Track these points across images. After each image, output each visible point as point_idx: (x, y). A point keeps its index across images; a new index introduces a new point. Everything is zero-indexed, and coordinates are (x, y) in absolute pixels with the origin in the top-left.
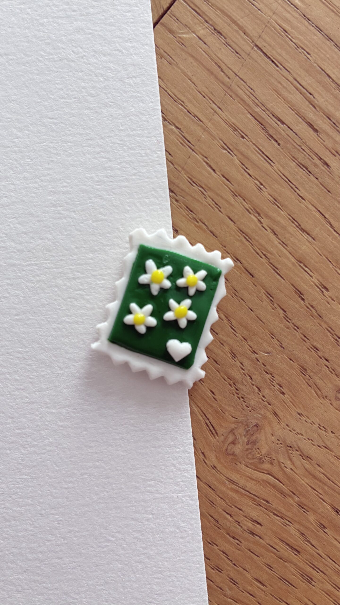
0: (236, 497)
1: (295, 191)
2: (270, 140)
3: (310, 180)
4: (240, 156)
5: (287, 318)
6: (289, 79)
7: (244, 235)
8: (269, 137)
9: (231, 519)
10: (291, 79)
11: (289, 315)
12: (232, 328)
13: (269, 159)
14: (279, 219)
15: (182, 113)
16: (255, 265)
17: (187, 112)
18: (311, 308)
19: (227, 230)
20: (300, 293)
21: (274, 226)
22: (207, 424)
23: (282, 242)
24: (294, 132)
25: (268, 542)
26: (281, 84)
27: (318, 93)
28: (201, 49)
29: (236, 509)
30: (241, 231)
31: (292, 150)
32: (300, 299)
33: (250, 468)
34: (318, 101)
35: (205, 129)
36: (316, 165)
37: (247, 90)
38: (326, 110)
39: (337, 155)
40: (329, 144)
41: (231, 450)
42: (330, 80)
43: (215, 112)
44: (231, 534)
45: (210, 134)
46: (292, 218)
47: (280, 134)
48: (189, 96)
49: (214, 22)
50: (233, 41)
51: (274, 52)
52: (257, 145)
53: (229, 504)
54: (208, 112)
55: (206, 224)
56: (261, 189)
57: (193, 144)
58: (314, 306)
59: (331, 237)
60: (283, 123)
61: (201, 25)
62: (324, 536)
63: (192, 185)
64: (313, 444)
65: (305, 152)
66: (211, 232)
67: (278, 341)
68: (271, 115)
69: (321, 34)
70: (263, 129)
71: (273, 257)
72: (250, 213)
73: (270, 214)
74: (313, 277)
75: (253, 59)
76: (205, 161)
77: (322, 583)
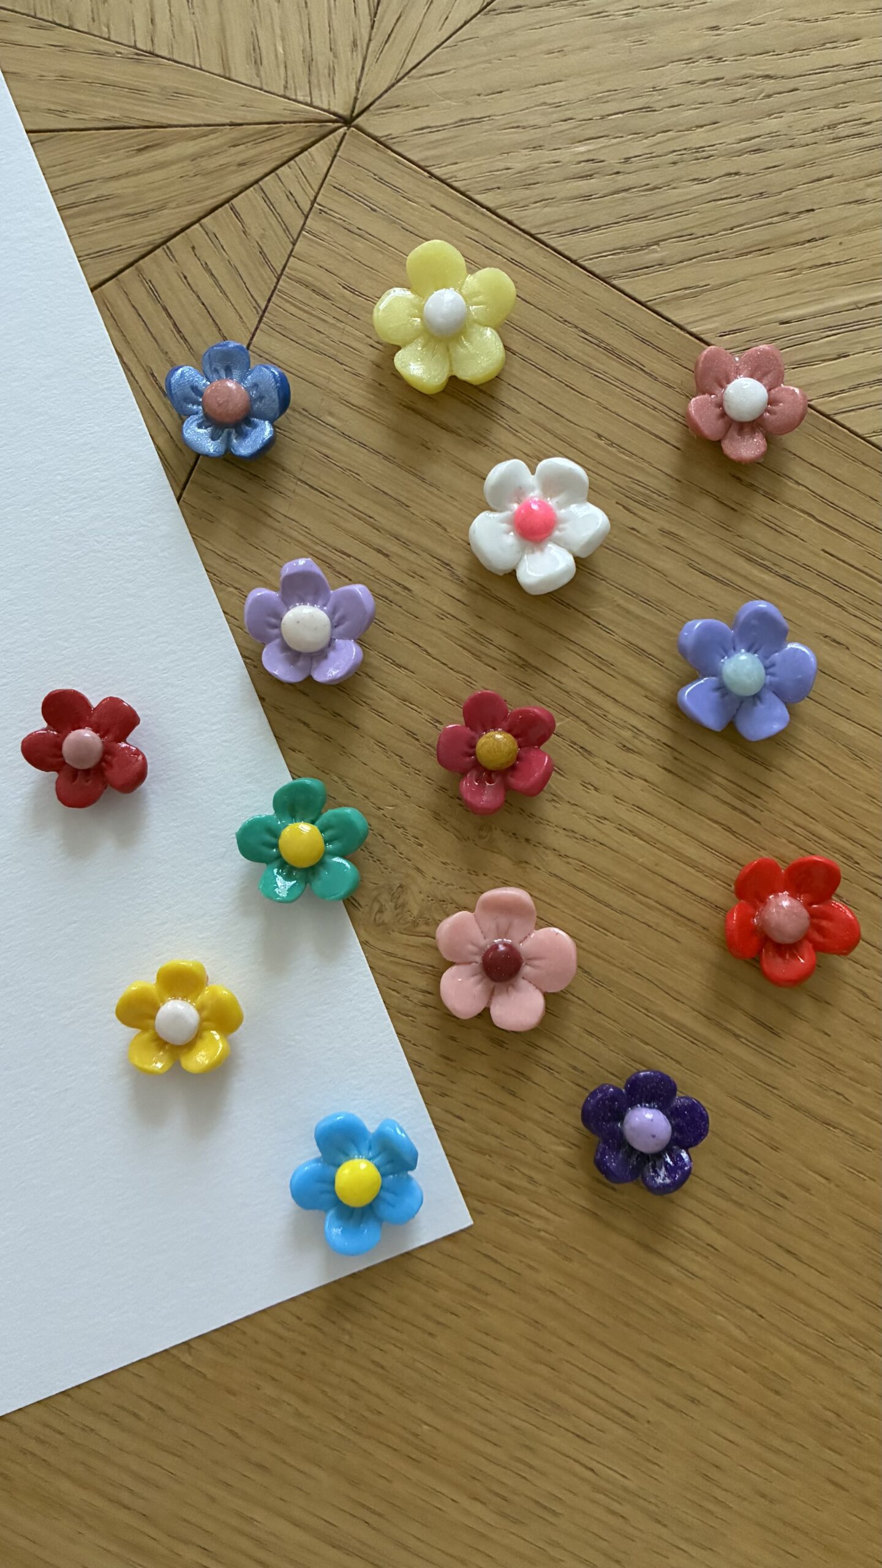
3: (393, 610)
5: (406, 764)
6: (342, 506)
9: (398, 995)
10: (345, 505)
11: (406, 759)
15: (238, 571)
17: (243, 569)
18: (428, 747)
20: (412, 733)
23: (379, 683)
24: (363, 562)
26: (338, 515)
27: (380, 515)
29: (401, 983)
32: (413, 740)
33: (405, 934)
34: (380, 524)
36: (396, 593)
37: (302, 530)
38: (392, 531)
39: (415, 575)
40: (404, 566)
41: (379, 920)
42: (387, 498)
43: (273, 562)
46: (384, 655)
47: (350, 569)
48: (241, 552)
50: (274, 481)
51: (321, 482)
53: (393, 979)
58: (431, 743)
59: (430, 665)
60: (349, 556)
64: (467, 893)
65: (380, 580)
67: (401, 790)
68: (334, 551)
69: (367, 450)
74: (422, 712)
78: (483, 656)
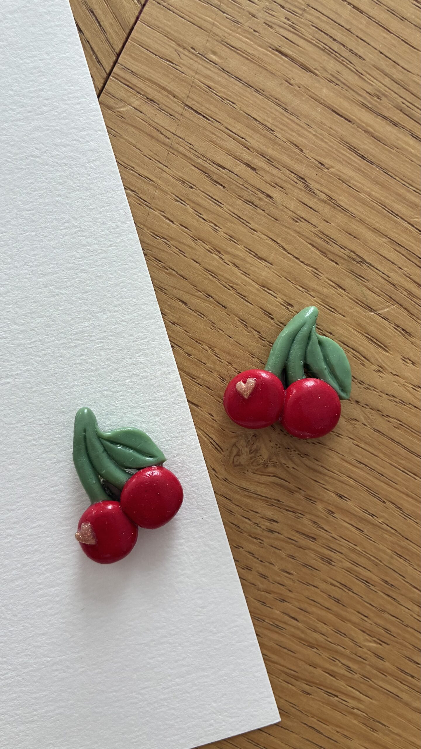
0: (250, 502)
1: (247, 226)
2: (215, 185)
3: (257, 213)
4: (193, 205)
5: (262, 338)
6: (221, 128)
7: (210, 273)
8: (214, 183)
9: (250, 522)
10: (223, 128)
11: (263, 334)
12: (217, 356)
13: (218, 202)
14: (237, 252)
15: (133, 177)
16: (225, 297)
17: (138, 175)
19: (194, 271)
20: (269, 314)
21: (234, 260)
22: (211, 443)
23: (245, 272)
24: (235, 174)
25: (286, 535)
26: (216, 135)
27: (249, 136)
28: (139, 118)
29: (252, 512)
30: (207, 270)
31: (237, 190)
32: (270, 319)
33: (257, 474)
34: (250, 143)
35: (157, 187)
36: (260, 199)
37: (187, 145)
38: (259, 150)
39: (277, 186)
40: (268, 178)
41: (237, 461)
42: (257, 123)
43: (163, 170)
44: (252, 536)
45: (161, 190)
46: (249, 249)
47: (224, 178)
48: (137, 161)
49: (146, 92)
50: (165, 105)
51: (203, 108)
52: (206, 192)
53: (246, 509)
54: (156, 172)
55: (175, 269)
56: (216, 230)
57: (149, 202)
58: (283, 322)
59: (286, 259)
60: (224, 168)
61: (135, 96)
62: (334, 520)
63: (156, 238)
64: (308, 443)
65: (248, 189)
66: (181, 276)
67: (258, 358)
68: (212, 163)
69: (241, 83)
70: (208, 177)
71: (240, 287)
72: (211, 253)
73: (229, 250)
74: (278, 297)
75: (187, 118)
76: (162, 215)
77: (341, 561)
78: (327, 253)
